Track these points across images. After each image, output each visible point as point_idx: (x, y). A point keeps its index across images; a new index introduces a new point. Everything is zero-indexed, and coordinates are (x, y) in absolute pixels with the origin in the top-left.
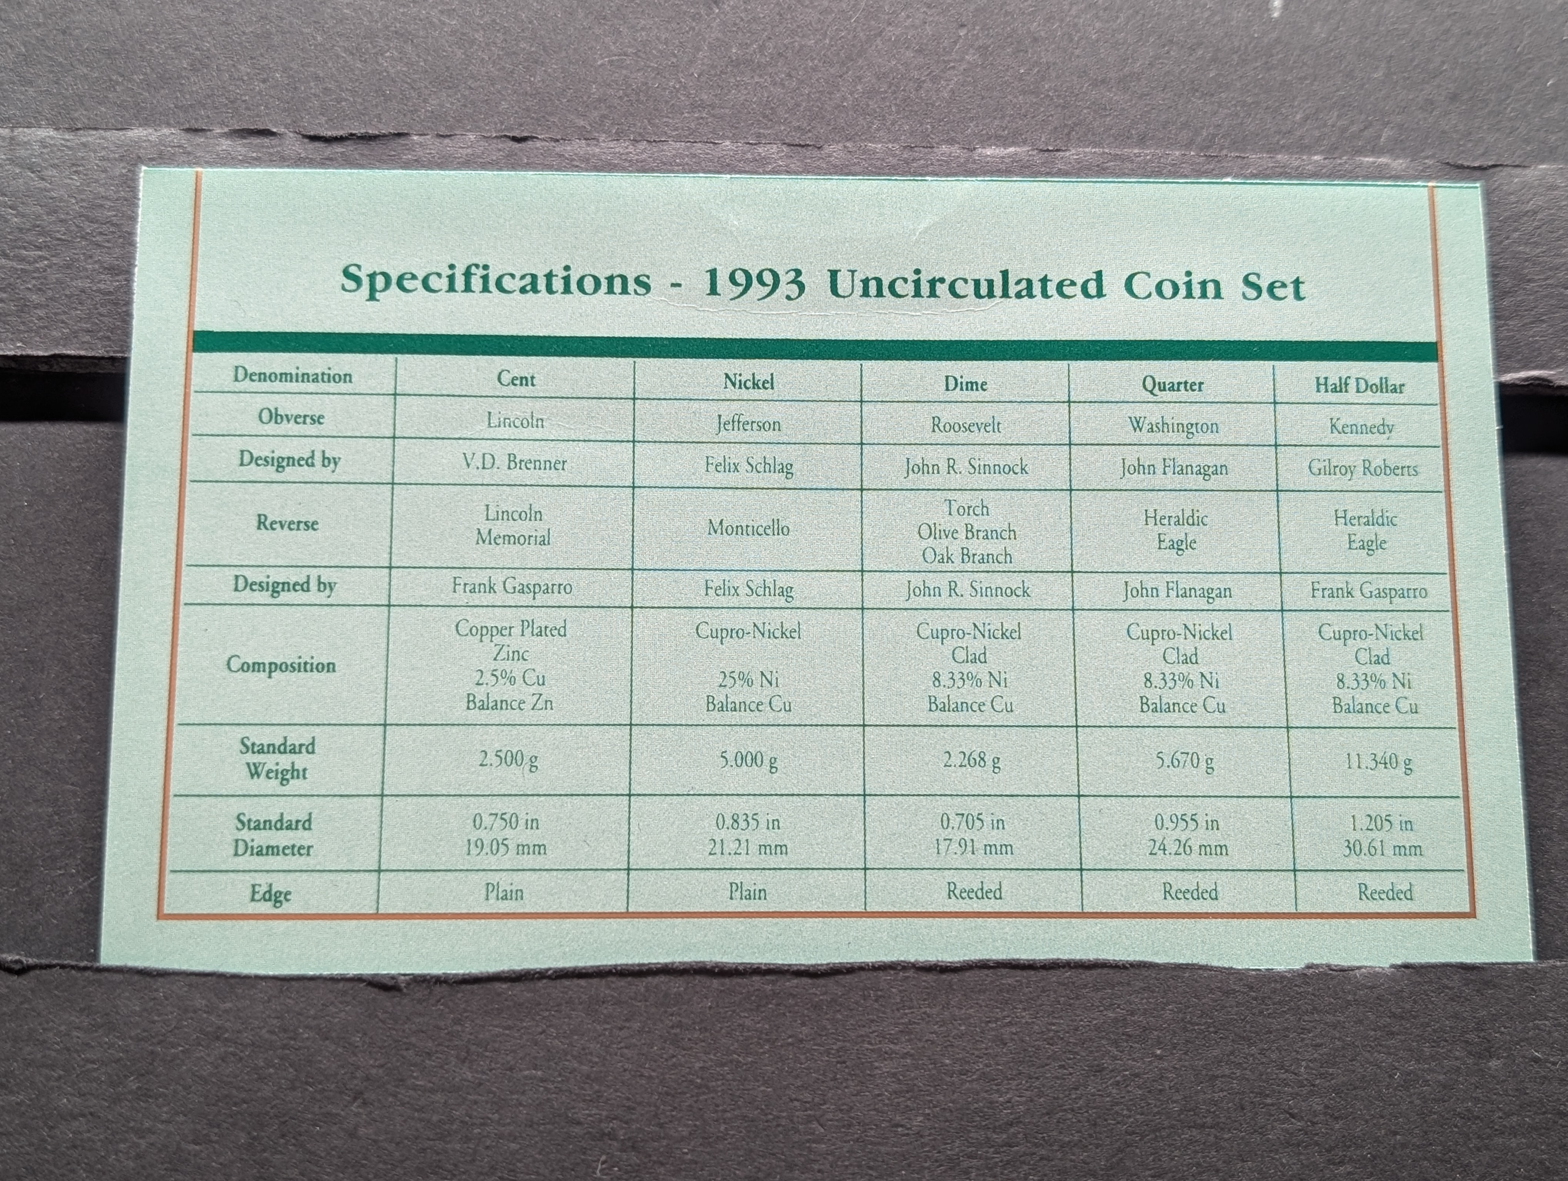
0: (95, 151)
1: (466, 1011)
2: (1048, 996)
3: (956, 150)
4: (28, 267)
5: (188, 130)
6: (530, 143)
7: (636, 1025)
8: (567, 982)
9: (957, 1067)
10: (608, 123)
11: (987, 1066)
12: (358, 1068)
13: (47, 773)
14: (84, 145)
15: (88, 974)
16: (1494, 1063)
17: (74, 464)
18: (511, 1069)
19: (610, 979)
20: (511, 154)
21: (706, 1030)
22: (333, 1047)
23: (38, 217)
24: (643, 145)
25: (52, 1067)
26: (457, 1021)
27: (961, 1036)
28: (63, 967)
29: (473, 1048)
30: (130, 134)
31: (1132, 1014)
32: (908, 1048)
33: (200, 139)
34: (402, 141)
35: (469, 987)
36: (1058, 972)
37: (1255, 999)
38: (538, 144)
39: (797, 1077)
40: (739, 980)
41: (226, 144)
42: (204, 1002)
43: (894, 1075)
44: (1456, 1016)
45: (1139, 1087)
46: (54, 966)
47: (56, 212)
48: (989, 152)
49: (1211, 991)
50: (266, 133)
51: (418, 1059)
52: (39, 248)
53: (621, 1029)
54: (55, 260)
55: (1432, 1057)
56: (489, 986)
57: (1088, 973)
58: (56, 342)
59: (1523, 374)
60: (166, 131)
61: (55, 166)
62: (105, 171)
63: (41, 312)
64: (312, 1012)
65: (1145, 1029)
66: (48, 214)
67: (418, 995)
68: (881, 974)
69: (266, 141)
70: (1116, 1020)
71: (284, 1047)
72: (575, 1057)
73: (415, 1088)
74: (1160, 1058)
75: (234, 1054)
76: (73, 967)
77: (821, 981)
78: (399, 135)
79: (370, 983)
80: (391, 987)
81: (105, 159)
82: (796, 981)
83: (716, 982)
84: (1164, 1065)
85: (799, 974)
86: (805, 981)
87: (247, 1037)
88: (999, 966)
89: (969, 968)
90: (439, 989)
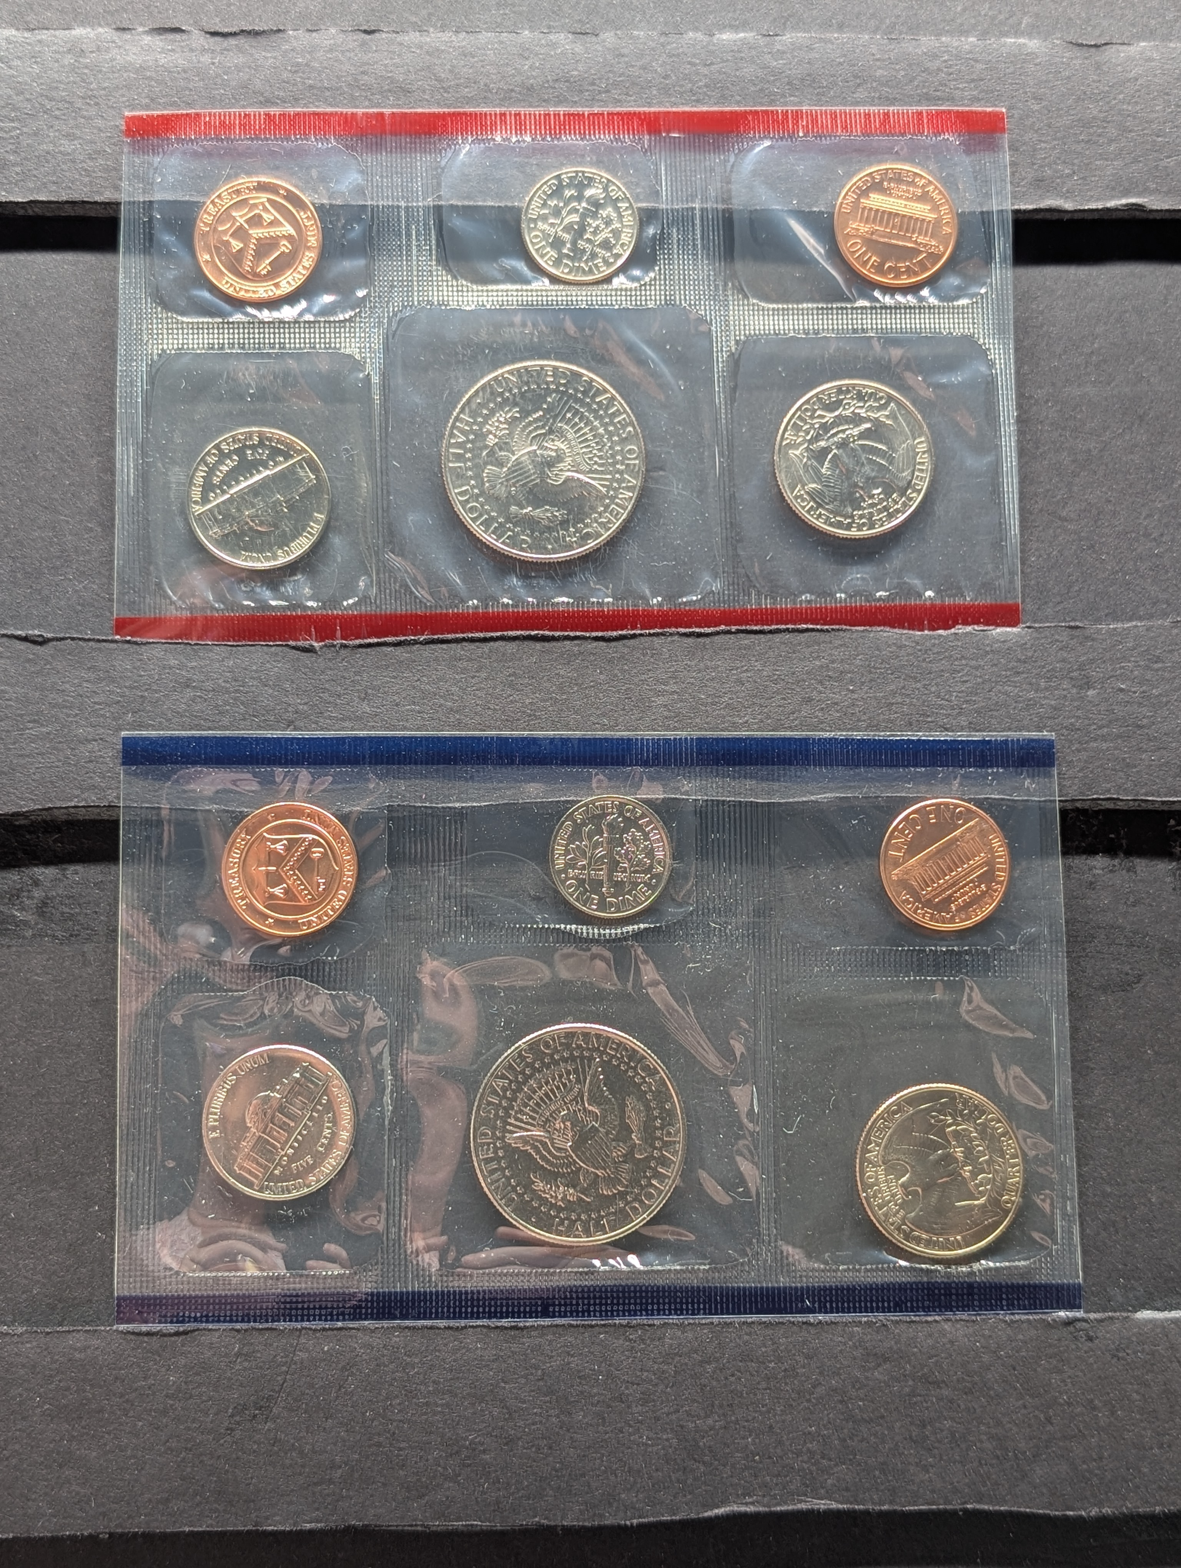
0: (48, 46)
1: (363, 666)
2: (773, 651)
3: (699, 36)
4: (5, 135)
5: (118, 29)
6: (377, 35)
7: (484, 675)
8: (433, 646)
9: (710, 700)
10: (434, 19)
11: (730, 699)
12: (290, 705)
14: (40, 41)
15: (91, 644)
16: (1091, 693)
17: (48, 284)
18: (397, 705)
19: (464, 644)
20: (364, 44)
21: (533, 677)
22: (270, 691)
23: (10, 97)
24: (462, 35)
25: (70, 708)
26: (356, 674)
27: (713, 679)
28: (75, 640)
29: (370, 691)
30: (73, 32)
31: (833, 662)
32: (675, 688)
33: (127, 36)
34: (280, 35)
35: (364, 650)
36: (780, 635)
37: (920, 650)
38: (384, 35)
39: (597, 708)
40: (554, 644)
41: (147, 39)
42: (176, 661)
43: (665, 706)
44: (1064, 660)
45: (837, 711)
46: (67, 639)
47: (22, 93)
48: (724, 37)
49: (889, 646)
50: (177, 30)
52: (12, 121)
53: (473, 678)
54: (25, 130)
55: (1046, 689)
56: (378, 649)
57: (801, 635)
58: (31, 191)
59: (1124, 201)
60: (100, 30)
61: (19, 58)
62: (57, 61)
63: (18, 169)
64: (254, 668)
65: (842, 672)
66: (17, 95)
67: (330, 656)
68: (655, 639)
69: (178, 36)
70: (822, 666)
71: (237, 691)
72: (441, 697)
73: (330, 718)
74: (853, 691)
75: (200, 697)
76: (80, 639)
77: (613, 644)
78: (279, 31)
79: (294, 648)
80: (310, 650)
81: (56, 52)
82: (595, 644)
83: (538, 645)
84: (856, 696)
85: (596, 639)
86: (602, 644)
87: (209, 685)
88: (738, 632)
89: (718, 633)
90: (343, 652)
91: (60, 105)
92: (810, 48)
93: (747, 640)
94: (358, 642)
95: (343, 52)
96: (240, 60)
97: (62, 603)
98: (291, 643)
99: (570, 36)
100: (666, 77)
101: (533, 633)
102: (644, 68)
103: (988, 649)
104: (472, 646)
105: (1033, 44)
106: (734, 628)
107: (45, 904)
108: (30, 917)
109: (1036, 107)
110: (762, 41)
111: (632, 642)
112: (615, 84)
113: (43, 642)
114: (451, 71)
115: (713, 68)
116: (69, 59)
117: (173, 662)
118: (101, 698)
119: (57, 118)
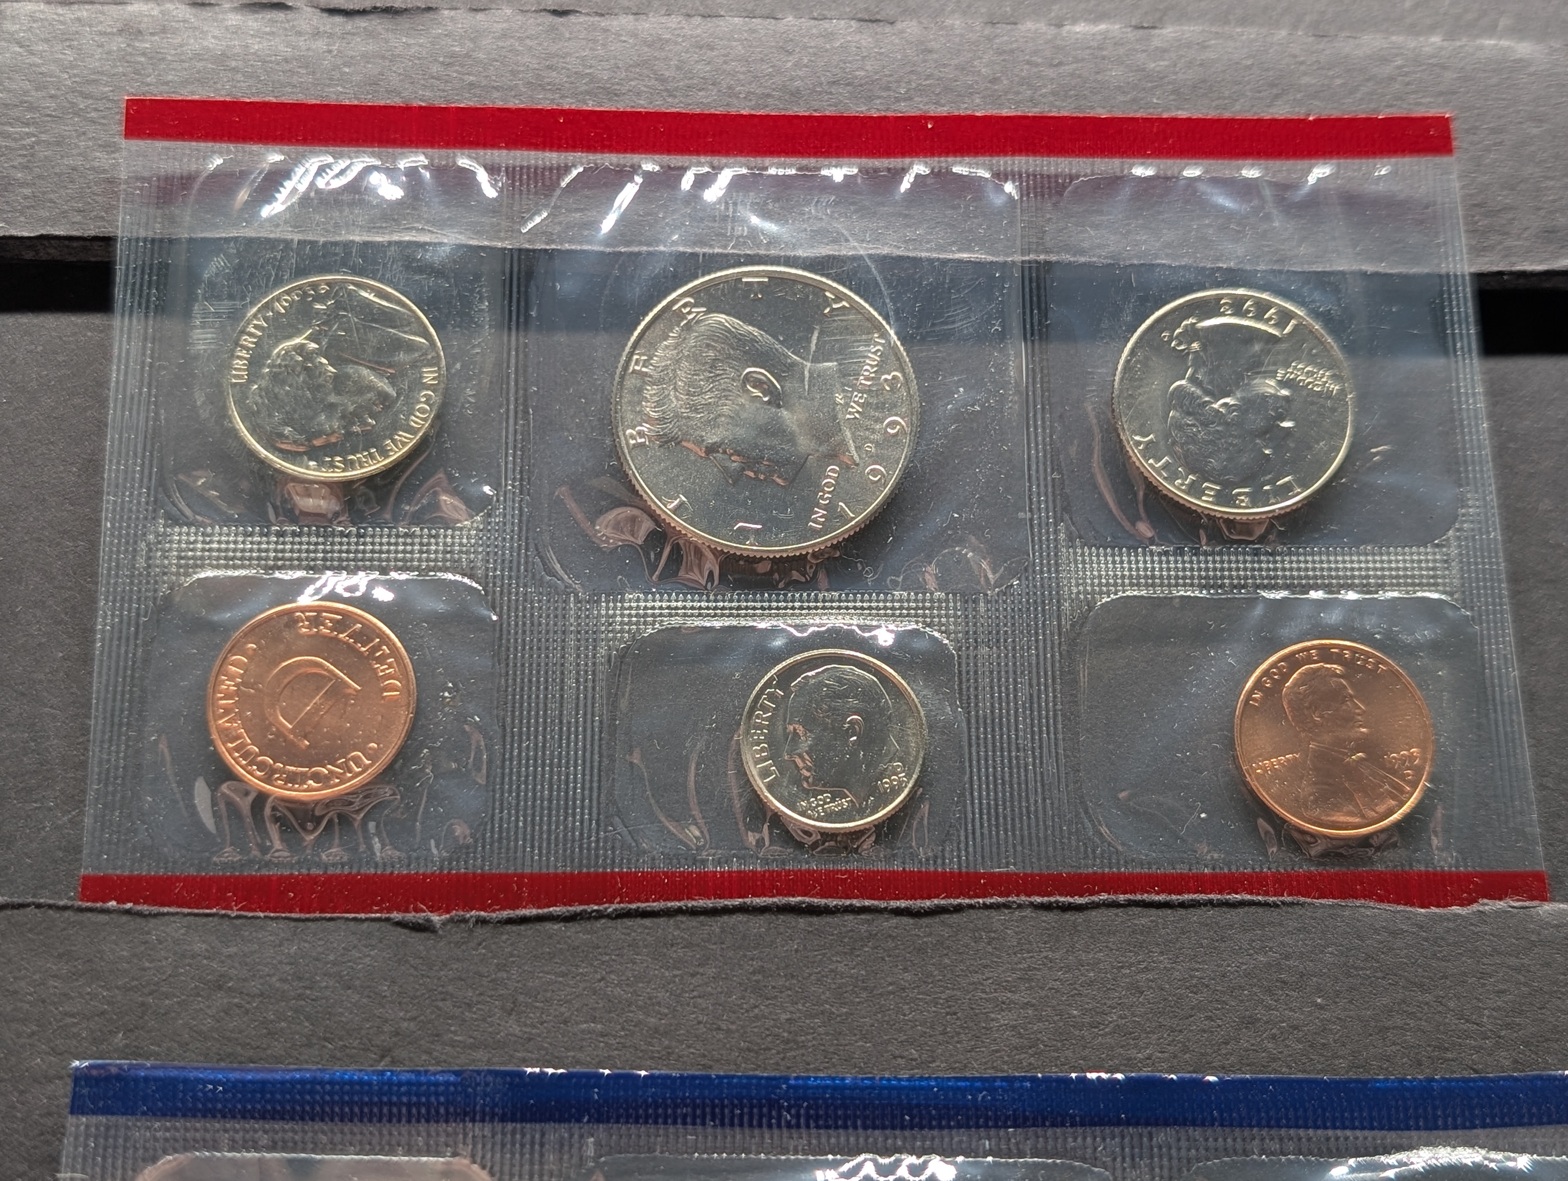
0: (90, 26)
1: (512, 955)
2: (1189, 938)
3: (1042, 26)
4: (13, 144)
5: (194, 5)
6: (572, 18)
7: (711, 971)
8: (629, 922)
9: (1087, 1020)
11: (1121, 1017)
12: (386, 1021)
13: (23, 694)
14: (79, 20)
15: (67, 914)
17: (60, 358)
18: (565, 1022)
19: (680, 918)
20: (553, 28)
21: (793, 977)
22: (357, 997)
23: (26, 93)
24: (697, 21)
25: (24, 1022)
26: (501, 967)
27: (1091, 983)
28: (39, 906)
29: (521, 998)
30: (129, 8)
31: (1287, 957)
32: (1029, 997)
33: (206, 13)
34: (430, 15)
35: (515, 928)
36: (1199, 911)
37: (1426, 940)
38: (582, 19)
39: (900, 1030)
40: (828, 919)
41: (235, 16)
42: (204, 946)
43: (1014, 1027)
45: (1299, 1041)
46: (28, 905)
47: (45, 88)
48: (1078, 29)
49: (1376, 931)
50: (281, 6)
51: (457, 1011)
52: (27, 125)
53: (693, 975)
54: (44, 137)
56: (538, 926)
57: (1234, 912)
58: (43, 222)
60: (169, 6)
61: (46, 41)
62: (101, 46)
63: (27, 191)
64: (331, 957)
65: (1302, 975)
66: (37, 90)
67: (457, 937)
68: (994, 913)
69: (280, 15)
70: (1269, 965)
71: (300, 997)
72: (640, 1008)
73: (453, 1044)
74: (1321, 1007)
75: (239, 1006)
76: (50, 907)
77: (925, 921)
78: (429, 9)
79: (400, 924)
80: (424, 928)
81: (101, 33)
82: (895, 921)
83: (802, 922)
84: (1327, 1015)
85: (898, 912)
86: (906, 920)
87: (254, 986)
88: (1130, 904)
89: (1096, 906)
90: (481, 932)
91: (100, 105)
92: (1203, 47)
93: (1144, 919)
94: (506, 914)
95: (520, 39)
96: (371, 47)
97: (34, 845)
98: (396, 916)
99: (853, 23)
100: (995, 81)
101: (793, 900)
102: (961, 68)
103: (1534, 938)
104: (694, 922)
105: (1524, 49)
106: (1122, 898)
109: (1535, 132)
110: (1131, 35)
111: (955, 918)
112: (919, 90)
114: (678, 68)
115: (1061, 69)
116: (118, 43)
117: (199, 947)
118: (75, 1005)
119: (93, 121)
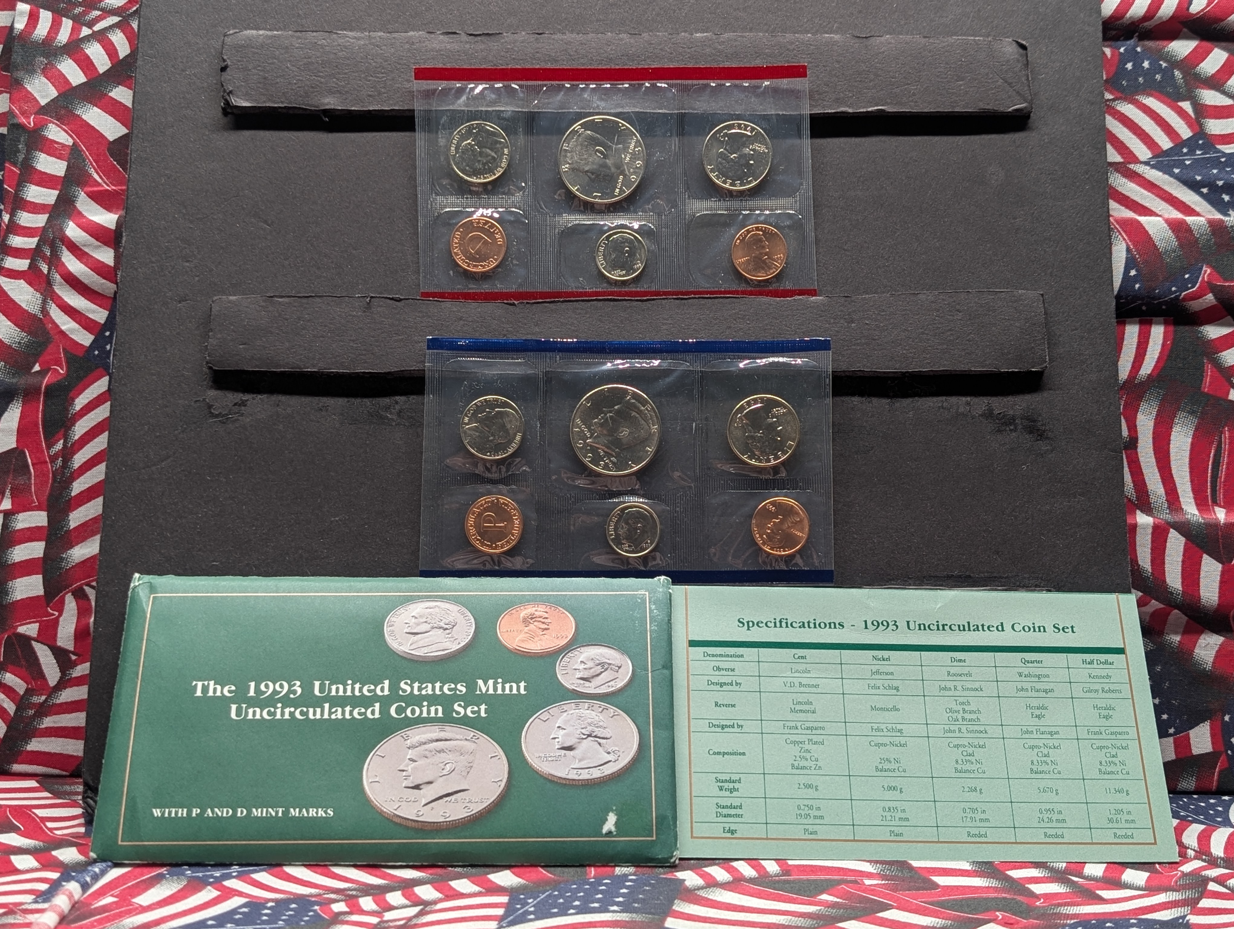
0: (398, 40)
1: (536, 311)
2: (715, 306)
3: (687, 35)
4: (379, 80)
5: (428, 32)
6: (543, 35)
7: (588, 316)
8: (566, 303)
10: (568, 27)
12: (504, 328)
14: (394, 38)
15: (420, 301)
16: (853, 325)
17: (399, 145)
18: (550, 328)
19: (580, 302)
20: (537, 39)
21: (609, 317)
22: (496, 322)
23: (381, 63)
24: (581, 35)
25: (412, 328)
26: (533, 315)
27: (688, 318)
28: (412, 299)
29: (539, 322)
30: (409, 34)
31: (740, 311)
32: (671, 322)
33: (433, 36)
34: (500, 35)
35: (536, 305)
36: (718, 300)
37: (779, 306)
38: (546, 35)
39: (637, 330)
40: (619, 302)
41: (442, 37)
44: (842, 311)
46: (409, 299)
47: (387, 61)
48: (698, 35)
49: (765, 304)
50: (455, 33)
51: (523, 326)
52: (383, 73)
53: (583, 317)
54: (389, 78)
55: (834, 323)
56: (543, 304)
57: (728, 300)
58: (392, 105)
59: (876, 108)
60: (421, 33)
61: (385, 45)
62: (402, 47)
63: (386, 95)
64: (489, 312)
65: (744, 316)
66: (385, 62)
67: (521, 307)
68: (663, 301)
69: (455, 36)
70: (736, 313)
71: (482, 322)
72: (569, 325)
73: (522, 333)
74: (749, 324)
75: (466, 324)
76: (415, 299)
77: (644, 303)
78: (500, 33)
79: (507, 304)
80: (514, 304)
81: (401, 43)
82: (637, 303)
83: (612, 303)
84: (750, 326)
85: (637, 300)
86: (639, 303)
87: (470, 319)
88: (699, 298)
89: (690, 298)
90: (528, 306)
91: (404, 67)
92: (736, 40)
93: (703, 302)
94: (533, 301)
95: (528, 43)
96: (483, 47)
98: (505, 301)
99: (629, 35)
100: (671, 53)
101: (609, 297)
102: (661, 49)
103: (809, 306)
104: (583, 303)
105: (837, 37)
106: (697, 296)
107: (400, 412)
108: (395, 417)
109: (838, 66)
110: (714, 37)
111: (652, 302)
112: (649, 57)
113: (400, 300)
114: (576, 51)
115: (693, 49)
116: (407, 46)
117: (455, 309)
118: (425, 324)
119: (402, 72)
